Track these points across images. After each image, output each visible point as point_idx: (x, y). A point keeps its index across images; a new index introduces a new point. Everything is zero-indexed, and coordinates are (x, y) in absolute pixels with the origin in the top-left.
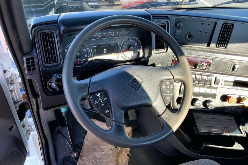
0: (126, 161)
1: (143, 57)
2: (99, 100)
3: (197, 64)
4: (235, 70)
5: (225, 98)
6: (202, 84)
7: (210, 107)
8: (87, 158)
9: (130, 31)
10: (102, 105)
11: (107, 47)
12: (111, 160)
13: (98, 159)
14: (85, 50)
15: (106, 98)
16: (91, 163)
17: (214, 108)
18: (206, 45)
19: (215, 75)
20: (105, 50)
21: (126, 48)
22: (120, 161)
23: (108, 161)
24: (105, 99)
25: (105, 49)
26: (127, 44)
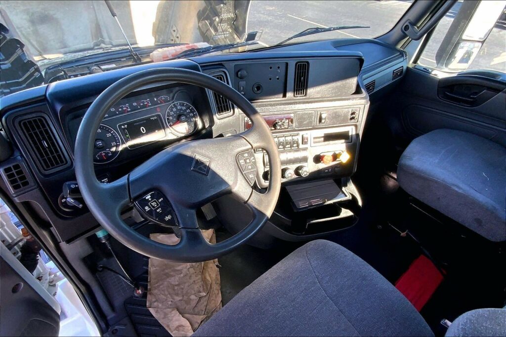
0: (216, 275)
1: (204, 127)
2: (152, 205)
3: (277, 123)
4: (323, 121)
5: (318, 159)
6: (288, 147)
7: (303, 174)
8: (160, 290)
9: (174, 92)
10: (158, 211)
11: (144, 123)
12: (194, 281)
13: (176, 285)
14: (109, 135)
15: (162, 199)
16: (167, 295)
17: (308, 174)
18: (281, 95)
19: (301, 133)
20: (143, 129)
21: (175, 119)
22: (208, 278)
23: (191, 284)
24: (160, 200)
25: (142, 126)
26: (174, 114)
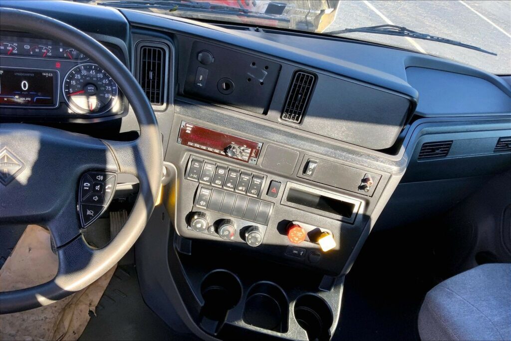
0: (80, 325)
3: (230, 147)
4: (309, 173)
5: (285, 227)
6: (242, 190)
7: (250, 242)
11: (30, 76)
17: (258, 244)
18: (262, 111)
19: (271, 177)
20: (25, 84)
21: (79, 86)
22: (66, 323)
25: (25, 80)
26: (81, 78)
